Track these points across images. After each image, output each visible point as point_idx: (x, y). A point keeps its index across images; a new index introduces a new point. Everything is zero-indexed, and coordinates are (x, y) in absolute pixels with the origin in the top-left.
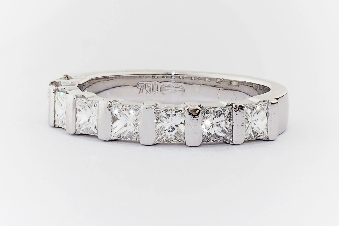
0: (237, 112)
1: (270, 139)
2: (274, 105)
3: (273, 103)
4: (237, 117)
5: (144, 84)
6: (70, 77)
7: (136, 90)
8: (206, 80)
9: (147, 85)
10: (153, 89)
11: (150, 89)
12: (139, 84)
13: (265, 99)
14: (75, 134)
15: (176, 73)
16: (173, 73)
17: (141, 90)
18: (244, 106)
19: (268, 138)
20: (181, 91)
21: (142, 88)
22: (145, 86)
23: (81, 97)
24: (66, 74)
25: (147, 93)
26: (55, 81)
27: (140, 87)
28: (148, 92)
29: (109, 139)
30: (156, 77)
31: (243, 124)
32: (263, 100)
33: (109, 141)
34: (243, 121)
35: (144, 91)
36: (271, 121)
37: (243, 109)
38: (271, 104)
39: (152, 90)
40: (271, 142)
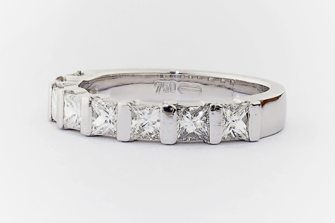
0: (213, 112)
1: (251, 140)
2: (256, 106)
3: (254, 104)
4: (214, 116)
5: (162, 83)
6: (82, 73)
7: (153, 88)
8: (210, 79)
9: (165, 84)
10: (171, 88)
11: (168, 88)
12: (156, 82)
13: (247, 100)
14: (63, 129)
15: (180, 73)
16: (177, 72)
17: (159, 89)
18: (221, 106)
19: (249, 139)
20: (198, 90)
21: (159, 87)
22: (162, 85)
23: (70, 92)
24: (79, 70)
25: (165, 92)
26: (61, 77)
27: (158, 86)
28: (166, 90)
29: (90, 134)
30: (164, 76)
31: (220, 125)
32: (245, 101)
33: (90, 136)
34: (220, 121)
35: (162, 89)
36: (252, 122)
37: (220, 109)
38: (252, 105)
39: (169, 89)
40: (252, 142)
